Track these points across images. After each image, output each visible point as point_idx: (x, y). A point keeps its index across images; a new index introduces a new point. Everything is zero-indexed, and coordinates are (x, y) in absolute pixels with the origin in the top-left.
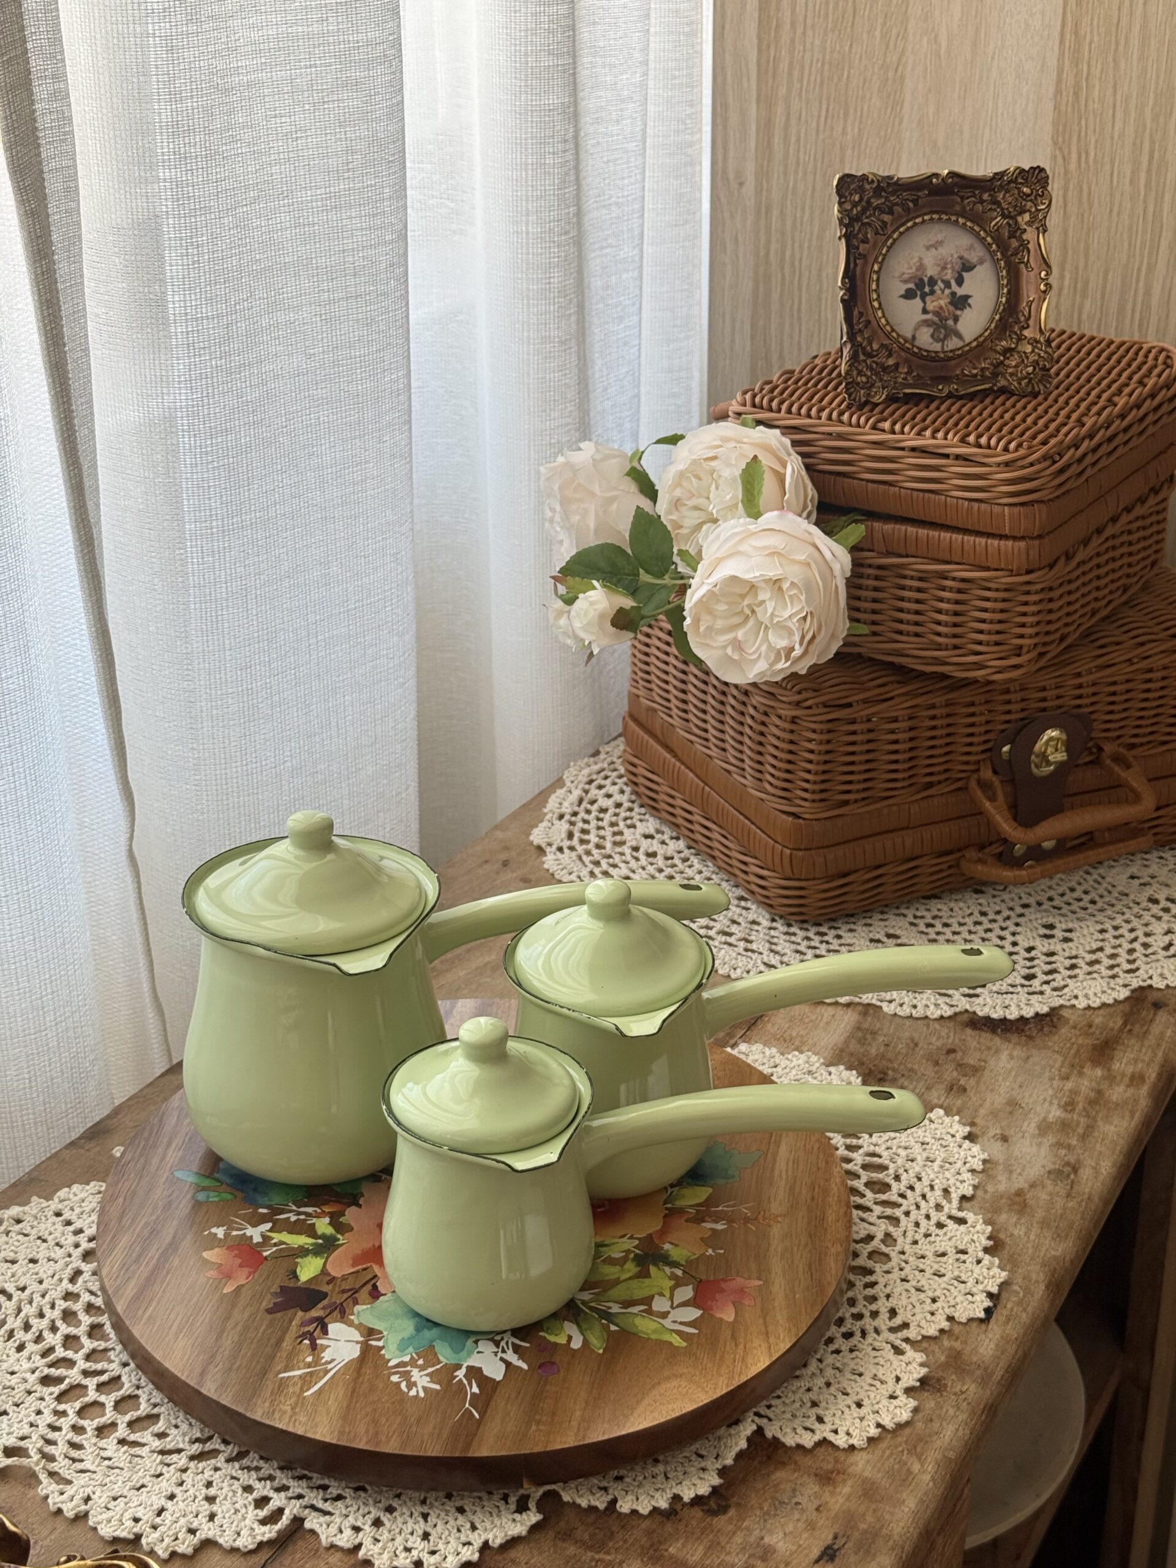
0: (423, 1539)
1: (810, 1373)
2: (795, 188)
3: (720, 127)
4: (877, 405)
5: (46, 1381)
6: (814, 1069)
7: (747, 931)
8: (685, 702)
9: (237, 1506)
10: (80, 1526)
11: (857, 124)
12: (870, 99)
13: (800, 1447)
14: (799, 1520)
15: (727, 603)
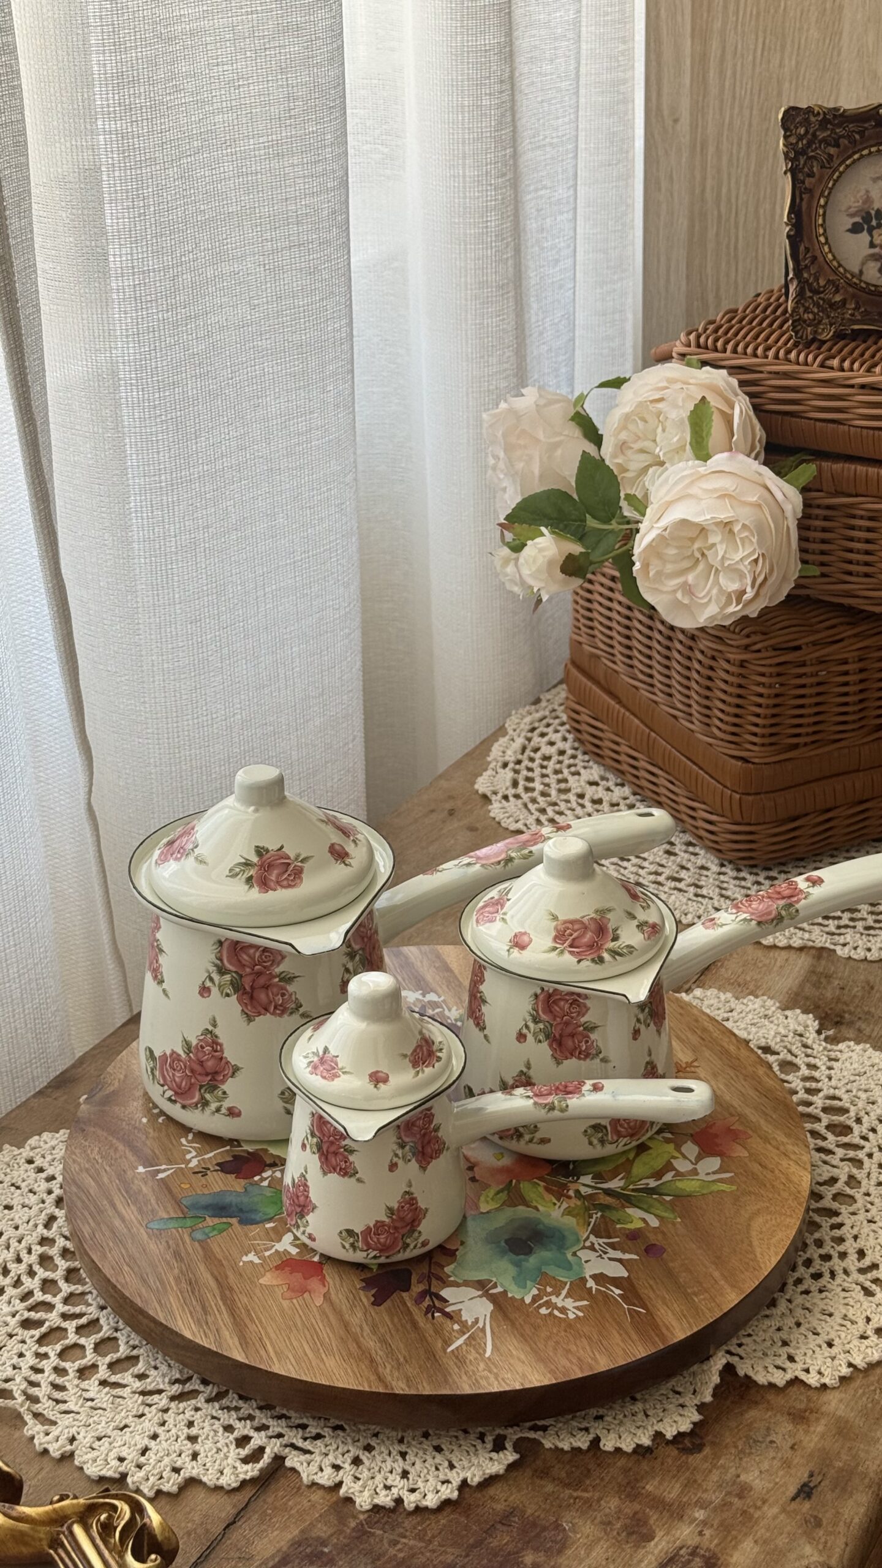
0: (402, 1477)
1: (779, 1313)
2: (731, 124)
3: (654, 63)
4: (824, 342)
5: (27, 1324)
6: (770, 1013)
7: (697, 876)
8: (629, 648)
9: (219, 1445)
10: (66, 1464)
11: (794, 57)
12: (808, 30)
13: (772, 1386)
14: (774, 1458)
15: (677, 547)
